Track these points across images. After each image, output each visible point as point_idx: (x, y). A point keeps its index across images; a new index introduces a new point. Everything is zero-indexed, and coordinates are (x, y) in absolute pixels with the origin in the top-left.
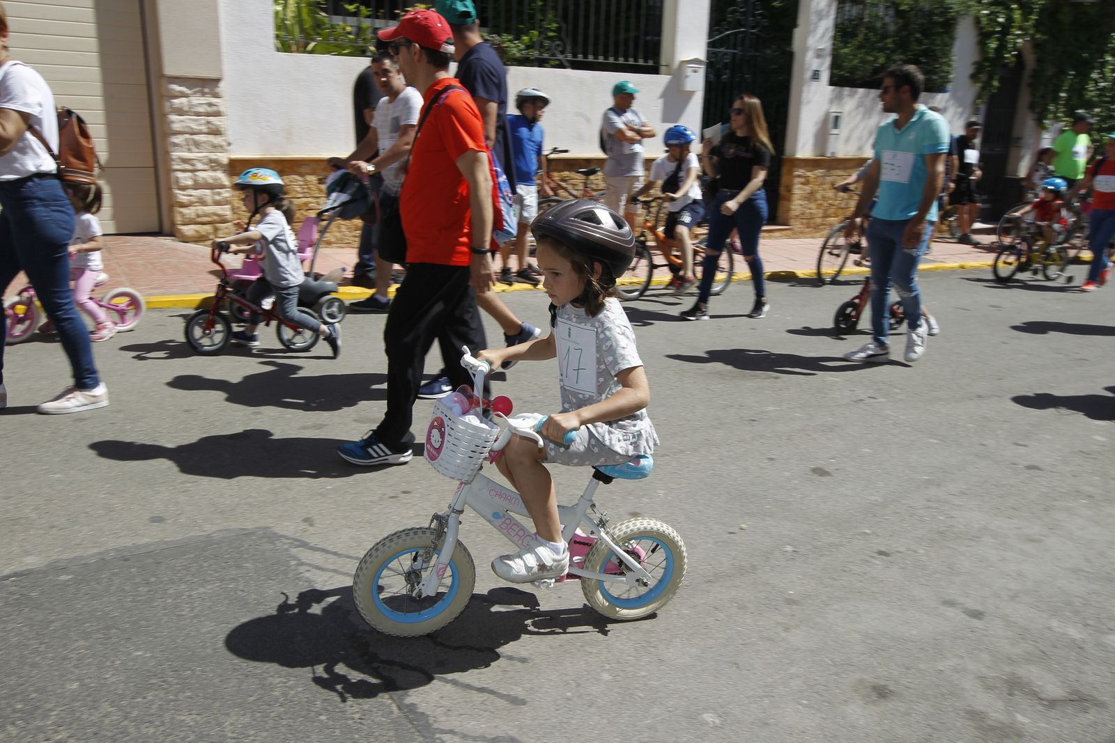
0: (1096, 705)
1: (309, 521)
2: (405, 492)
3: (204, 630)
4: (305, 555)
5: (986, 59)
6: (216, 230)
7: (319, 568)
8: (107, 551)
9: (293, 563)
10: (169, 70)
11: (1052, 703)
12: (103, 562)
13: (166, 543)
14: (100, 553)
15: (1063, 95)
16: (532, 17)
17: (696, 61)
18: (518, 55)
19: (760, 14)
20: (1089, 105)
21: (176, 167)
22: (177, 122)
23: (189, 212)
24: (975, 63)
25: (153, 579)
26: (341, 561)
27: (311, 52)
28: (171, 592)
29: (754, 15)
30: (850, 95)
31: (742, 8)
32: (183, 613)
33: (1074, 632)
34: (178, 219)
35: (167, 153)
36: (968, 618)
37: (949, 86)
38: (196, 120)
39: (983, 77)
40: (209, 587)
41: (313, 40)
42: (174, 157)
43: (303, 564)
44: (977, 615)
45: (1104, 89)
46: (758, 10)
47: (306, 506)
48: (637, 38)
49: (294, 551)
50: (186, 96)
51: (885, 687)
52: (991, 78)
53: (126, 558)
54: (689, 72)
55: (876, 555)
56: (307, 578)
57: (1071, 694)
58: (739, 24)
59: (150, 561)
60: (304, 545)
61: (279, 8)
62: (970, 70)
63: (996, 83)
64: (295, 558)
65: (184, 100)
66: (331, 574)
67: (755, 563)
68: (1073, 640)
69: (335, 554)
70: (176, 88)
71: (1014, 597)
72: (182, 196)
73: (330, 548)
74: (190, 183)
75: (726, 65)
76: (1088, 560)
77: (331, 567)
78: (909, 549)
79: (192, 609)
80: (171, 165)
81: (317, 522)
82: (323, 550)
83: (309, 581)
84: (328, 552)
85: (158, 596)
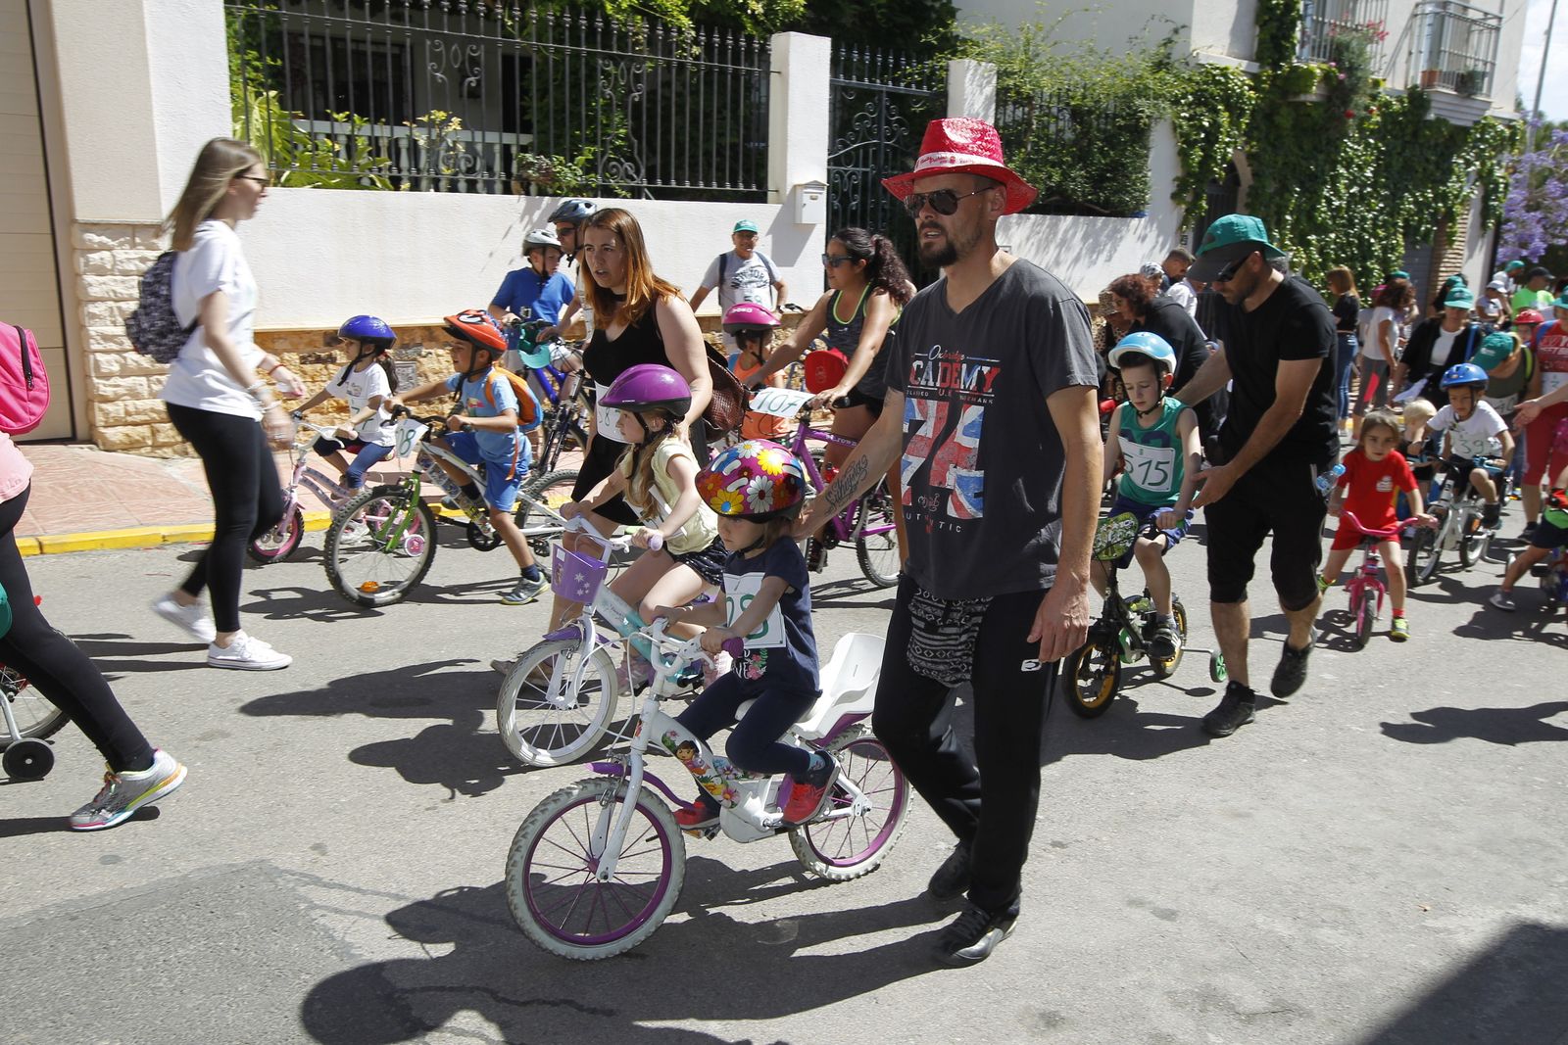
0: (1301, 1015)
1: (318, 847)
2: (446, 801)
3: (190, 1006)
4: (318, 895)
5: (1189, 174)
6: (154, 433)
7: (337, 911)
8: (45, 909)
9: (302, 906)
10: (81, 215)
11: (1251, 1017)
12: (40, 923)
13: (126, 891)
14: (35, 912)
15: (1288, 217)
16: (592, 120)
17: (816, 185)
18: (574, 182)
19: (897, 121)
20: (1322, 229)
21: (95, 347)
22: (95, 285)
23: (115, 409)
24: (1176, 179)
25: (113, 943)
26: (366, 899)
27: (287, 184)
28: (140, 957)
29: (888, 123)
30: (1019, 224)
31: (872, 113)
32: (161, 984)
33: (1283, 928)
34: (100, 419)
35: (82, 327)
36: (1157, 920)
37: (1147, 210)
38: (123, 282)
39: (1188, 197)
40: (192, 947)
41: (289, 166)
42: (93, 333)
43: (316, 907)
44: (1169, 915)
45: (1339, 208)
46: (893, 116)
47: (315, 828)
48: (734, 147)
49: (302, 890)
50: (110, 249)
51: (1055, 1014)
52: (1197, 197)
53: (73, 915)
54: (806, 199)
55: (1050, 847)
56: (323, 925)
57: (1274, 1004)
58: (869, 133)
59: (107, 917)
60: (317, 881)
61: (238, 127)
62: (1172, 188)
63: (1204, 204)
64: (305, 899)
65: (106, 254)
66: (356, 917)
67: (900, 868)
68: (1281, 939)
69: (358, 890)
70: (93, 238)
71: (1213, 890)
72: (104, 388)
73: (350, 883)
74: (116, 368)
75: (855, 188)
76: (1303, 836)
77: (353, 908)
78: (1090, 837)
79: (171, 980)
80: (89, 344)
81: (330, 849)
82: (342, 887)
83: (326, 929)
84: (349, 889)
85: (122, 964)
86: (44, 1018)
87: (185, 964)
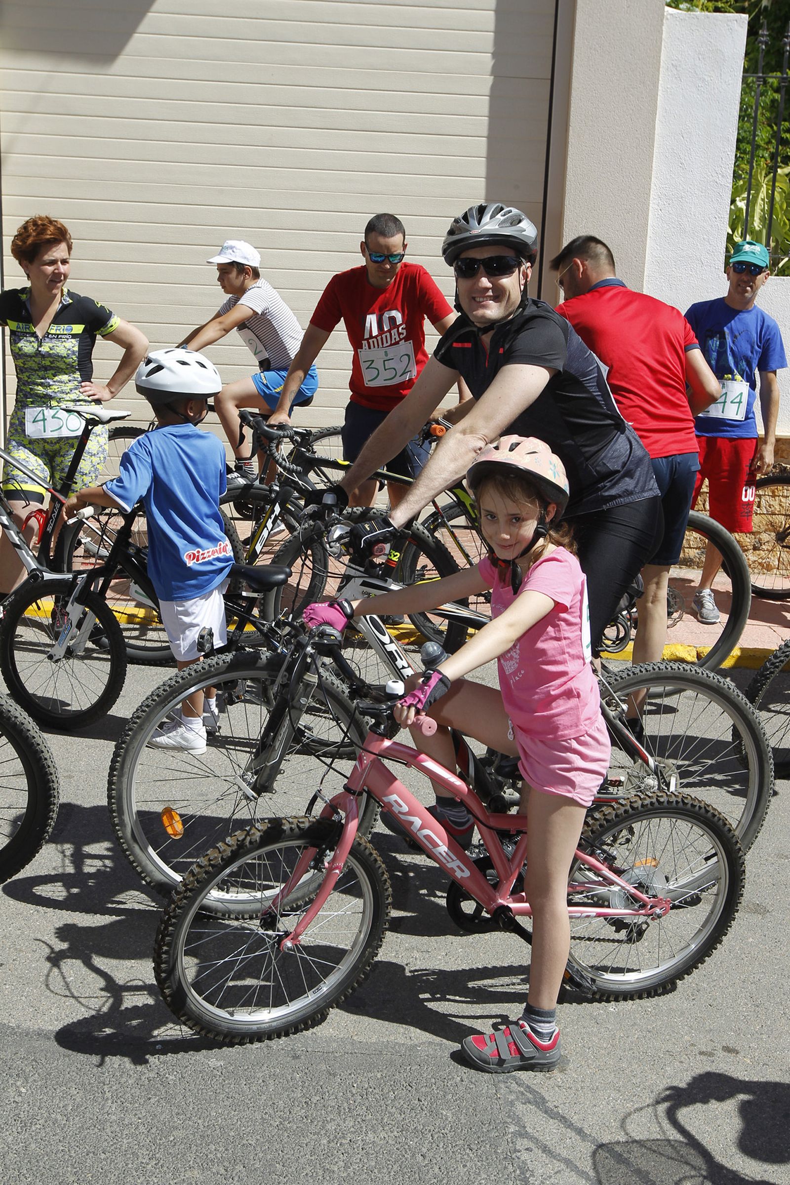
2: (727, 1049)
4: (535, 1121)
7: (545, 1149)
9: (512, 1128)
27: (783, 272)
28: (331, 1126)
40: (383, 1135)
43: (526, 1135)
49: (520, 1108)
56: (524, 1162)
64: (518, 1121)
66: (563, 1166)
69: (580, 1131)
73: (575, 1119)
77: (564, 1154)
79: (346, 1167)
81: (571, 1066)
82: (563, 1119)
83: (524, 1169)
84: (570, 1125)
85: (312, 1128)
86: (221, 1161)
87: (367, 1153)
